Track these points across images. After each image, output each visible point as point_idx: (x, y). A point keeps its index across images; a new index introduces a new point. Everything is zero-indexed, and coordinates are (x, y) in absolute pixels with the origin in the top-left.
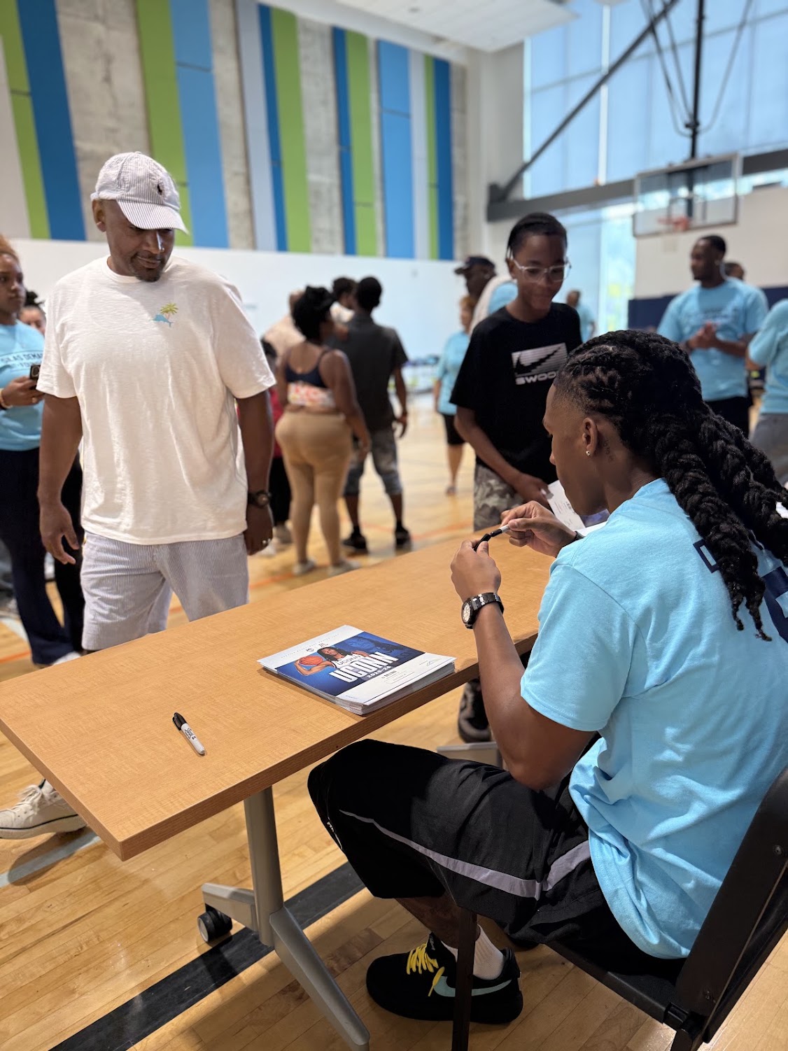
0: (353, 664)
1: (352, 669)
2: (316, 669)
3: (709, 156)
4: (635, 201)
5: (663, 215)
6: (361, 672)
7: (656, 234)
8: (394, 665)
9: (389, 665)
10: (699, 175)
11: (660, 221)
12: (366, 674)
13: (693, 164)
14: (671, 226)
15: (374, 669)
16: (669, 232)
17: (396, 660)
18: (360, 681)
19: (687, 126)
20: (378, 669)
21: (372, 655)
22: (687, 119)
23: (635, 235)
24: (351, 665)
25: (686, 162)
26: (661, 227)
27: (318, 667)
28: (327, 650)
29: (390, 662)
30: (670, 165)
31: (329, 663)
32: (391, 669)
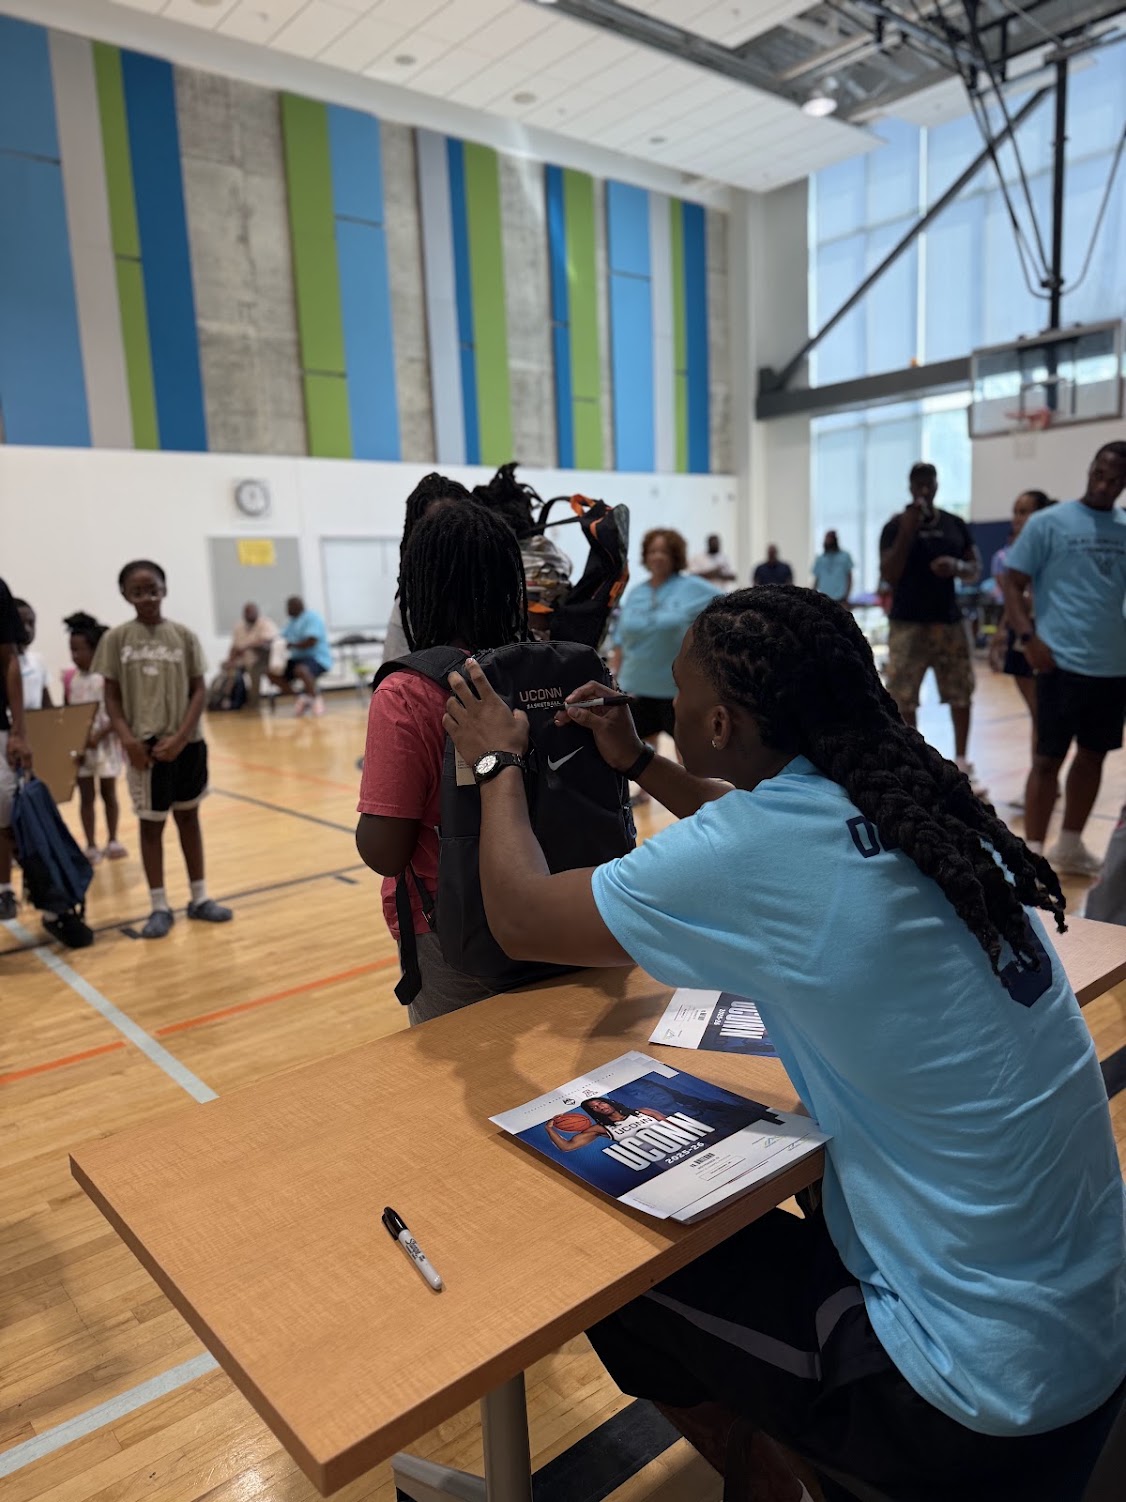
0: (641, 1135)
1: (639, 1143)
2: (581, 1140)
3: (1078, 325)
4: (972, 389)
5: (1014, 408)
6: (654, 1151)
7: (1005, 433)
8: (709, 1140)
9: (701, 1139)
10: (1064, 351)
11: (1010, 416)
12: (664, 1155)
13: (1054, 336)
14: (1026, 422)
15: (677, 1147)
16: (1025, 430)
17: (710, 1130)
18: (654, 1170)
19: (1044, 284)
20: (684, 1147)
21: (670, 1119)
22: (1044, 276)
23: (972, 435)
24: (638, 1134)
25: (1042, 333)
26: (1012, 424)
27: (586, 1135)
28: (596, 1103)
29: (702, 1134)
30: (1021, 338)
31: (600, 1129)
32: (704, 1148)
